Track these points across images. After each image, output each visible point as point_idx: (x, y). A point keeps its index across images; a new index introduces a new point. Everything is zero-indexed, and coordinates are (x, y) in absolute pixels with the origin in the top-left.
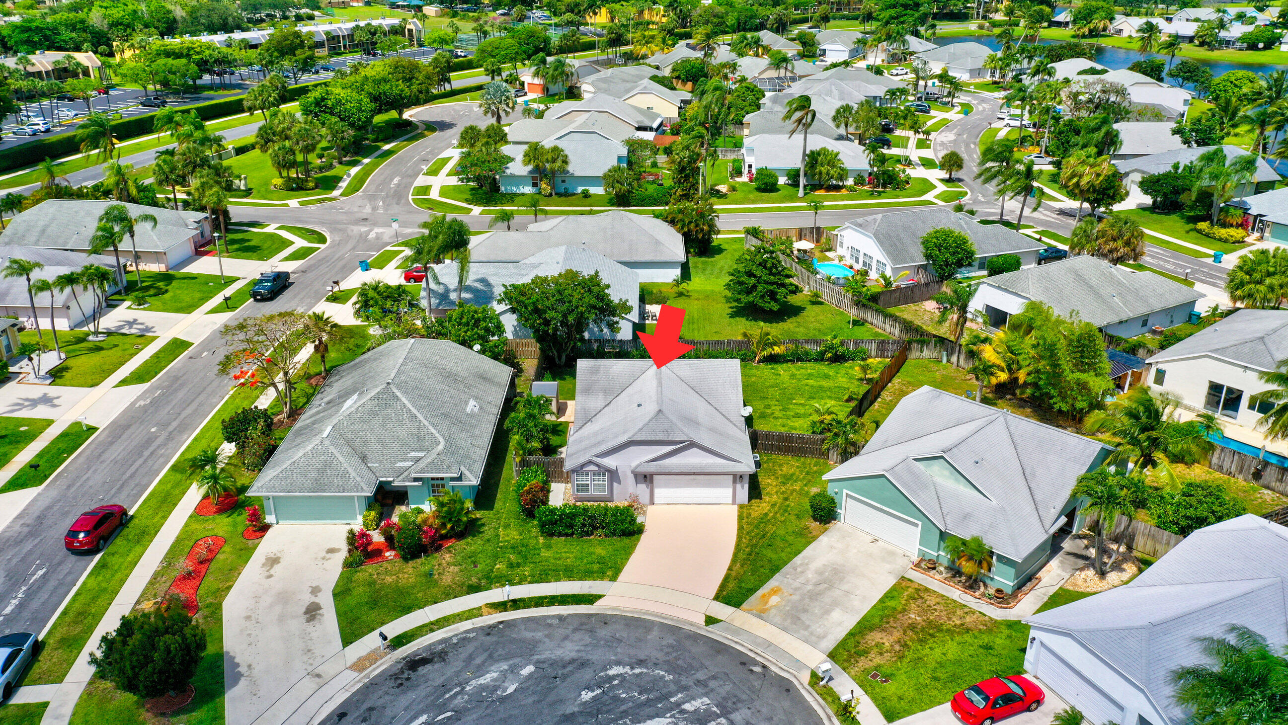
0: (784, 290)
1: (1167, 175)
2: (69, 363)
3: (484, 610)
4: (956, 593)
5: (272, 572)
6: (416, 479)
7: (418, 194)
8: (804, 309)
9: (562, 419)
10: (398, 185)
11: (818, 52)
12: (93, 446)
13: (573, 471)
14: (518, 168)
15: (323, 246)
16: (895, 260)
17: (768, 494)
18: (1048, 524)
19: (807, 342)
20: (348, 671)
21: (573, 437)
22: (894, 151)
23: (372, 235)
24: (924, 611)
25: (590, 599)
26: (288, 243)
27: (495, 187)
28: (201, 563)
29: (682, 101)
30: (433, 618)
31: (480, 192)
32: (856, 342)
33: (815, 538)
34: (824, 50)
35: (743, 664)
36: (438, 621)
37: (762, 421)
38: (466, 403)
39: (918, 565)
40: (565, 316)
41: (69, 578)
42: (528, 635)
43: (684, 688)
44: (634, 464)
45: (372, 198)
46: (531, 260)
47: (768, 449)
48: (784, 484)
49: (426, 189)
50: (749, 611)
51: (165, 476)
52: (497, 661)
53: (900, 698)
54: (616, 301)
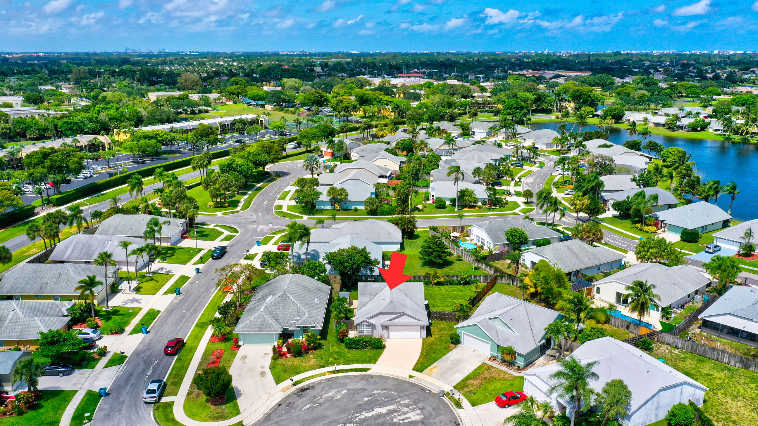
0: (444, 254)
1: (623, 202)
2: (141, 285)
3: (327, 373)
4: (503, 368)
5: (245, 361)
6: (298, 327)
7: (277, 209)
8: (454, 263)
9: (351, 307)
10: (267, 205)
11: (471, 133)
12: (161, 318)
13: (358, 325)
14: (325, 197)
15: (237, 234)
16: (494, 242)
17: (434, 335)
18: (537, 342)
19: (453, 276)
20: (280, 392)
21: (357, 313)
22: (503, 188)
23: (259, 229)
24: (490, 373)
25: (366, 370)
26: (221, 233)
27: (313, 206)
28: (217, 358)
29: (401, 162)
30: (308, 376)
31: (306, 208)
32: (474, 277)
33: (451, 350)
34: (474, 132)
35: (422, 390)
36: (310, 377)
37: (433, 308)
38: (314, 299)
39: (490, 359)
40: (352, 265)
41: (168, 364)
42: (344, 381)
43: (400, 397)
44: (381, 322)
45: (256, 211)
46: (334, 242)
47: (435, 318)
48: (441, 331)
49: (280, 207)
50: (425, 374)
51: (194, 329)
52: (334, 389)
53: (478, 400)
54: (373, 259)
